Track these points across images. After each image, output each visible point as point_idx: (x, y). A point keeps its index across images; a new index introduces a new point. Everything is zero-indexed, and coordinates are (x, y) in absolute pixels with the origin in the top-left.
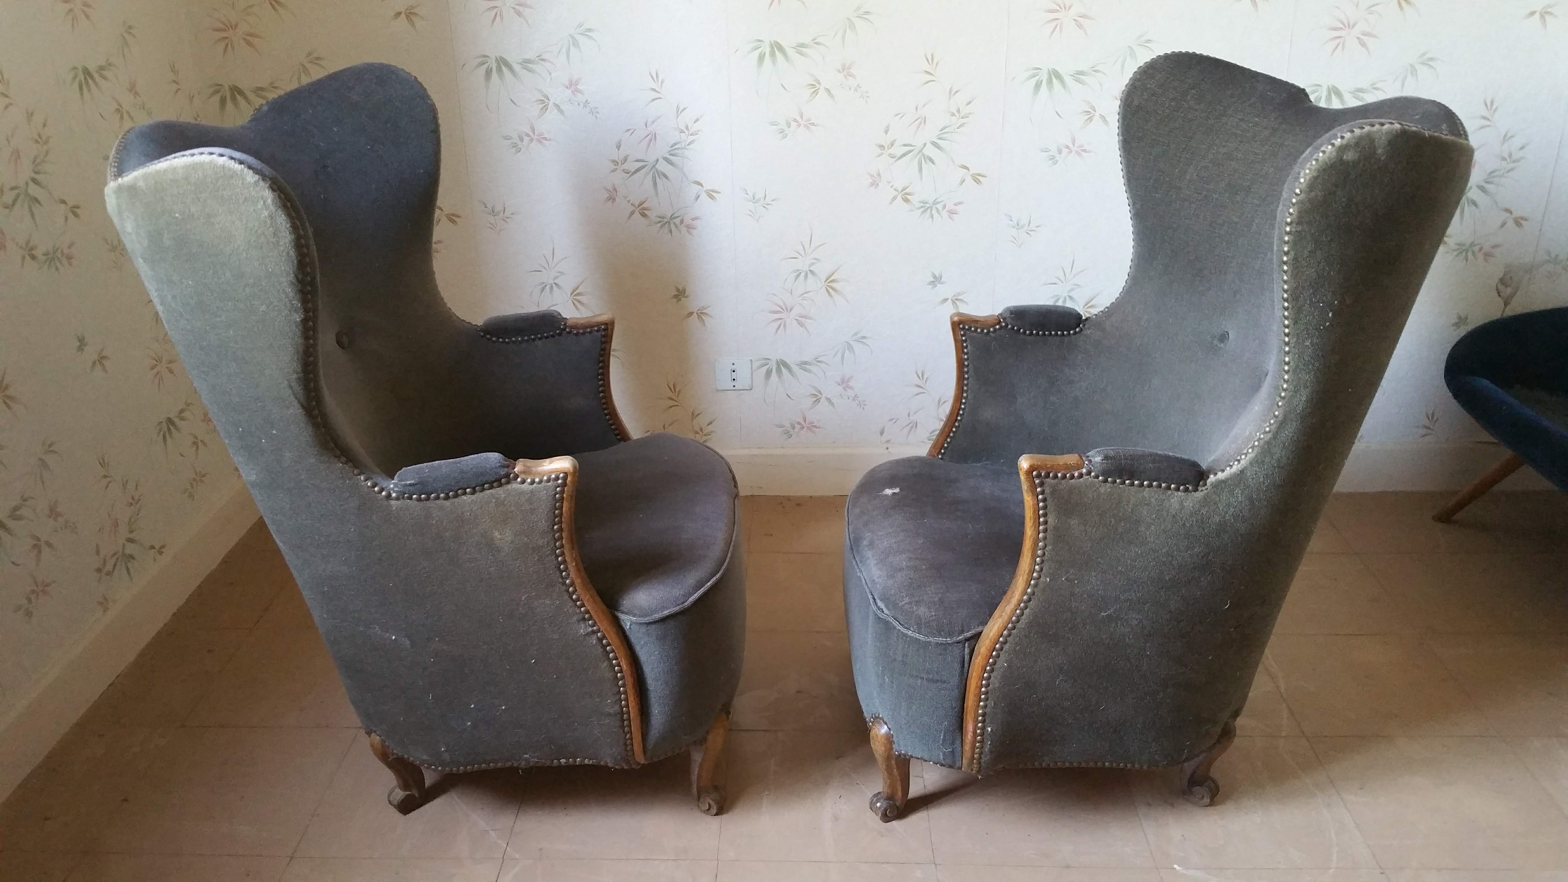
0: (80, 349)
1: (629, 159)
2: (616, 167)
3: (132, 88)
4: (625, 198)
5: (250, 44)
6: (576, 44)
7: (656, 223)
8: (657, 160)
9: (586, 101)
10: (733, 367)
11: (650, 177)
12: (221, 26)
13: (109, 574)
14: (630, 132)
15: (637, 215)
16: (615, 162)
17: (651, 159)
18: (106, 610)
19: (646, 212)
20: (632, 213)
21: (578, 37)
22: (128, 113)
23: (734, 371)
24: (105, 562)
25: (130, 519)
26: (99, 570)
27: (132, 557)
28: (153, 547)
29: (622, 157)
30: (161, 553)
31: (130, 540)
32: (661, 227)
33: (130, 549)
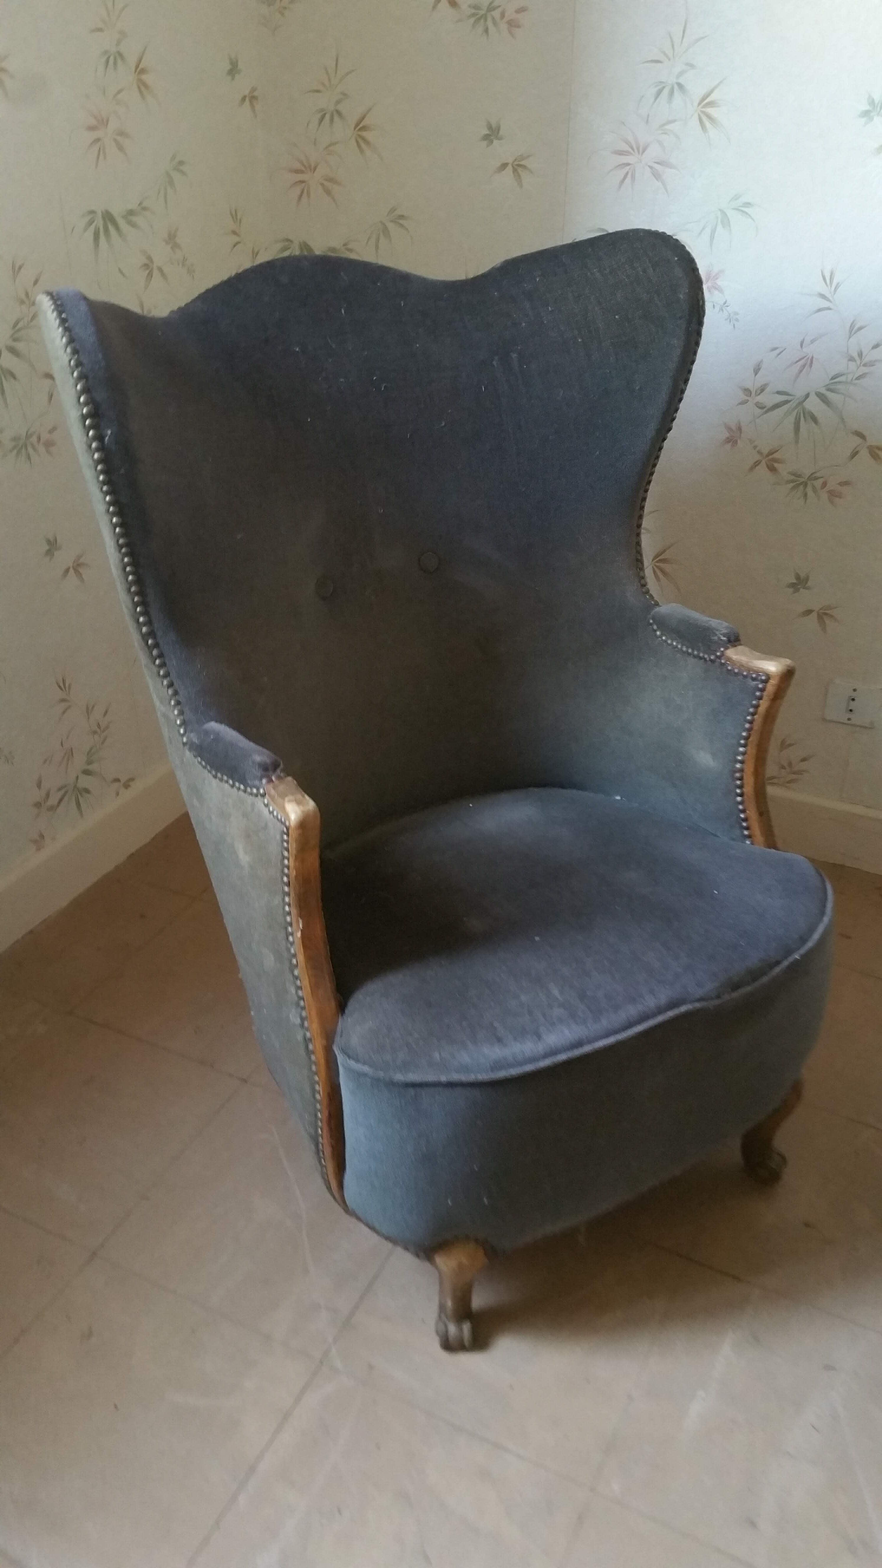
0: (49, 553)
1: (768, 389)
2: (747, 398)
3: (171, 239)
4: (751, 441)
5: (328, 192)
6: (726, 222)
7: (788, 482)
8: (807, 396)
9: (725, 303)
10: (854, 695)
11: (792, 419)
12: (298, 166)
13: (52, 809)
14: (777, 351)
15: (762, 470)
16: (748, 392)
17: (799, 393)
18: (39, 849)
19: (776, 465)
20: (757, 464)
21: (731, 213)
22: (160, 270)
23: (853, 700)
24: (48, 795)
25: (91, 749)
26: (38, 805)
27: (87, 791)
28: (117, 780)
29: (758, 385)
30: (127, 786)
31: (87, 772)
32: (794, 488)
33: (85, 782)
